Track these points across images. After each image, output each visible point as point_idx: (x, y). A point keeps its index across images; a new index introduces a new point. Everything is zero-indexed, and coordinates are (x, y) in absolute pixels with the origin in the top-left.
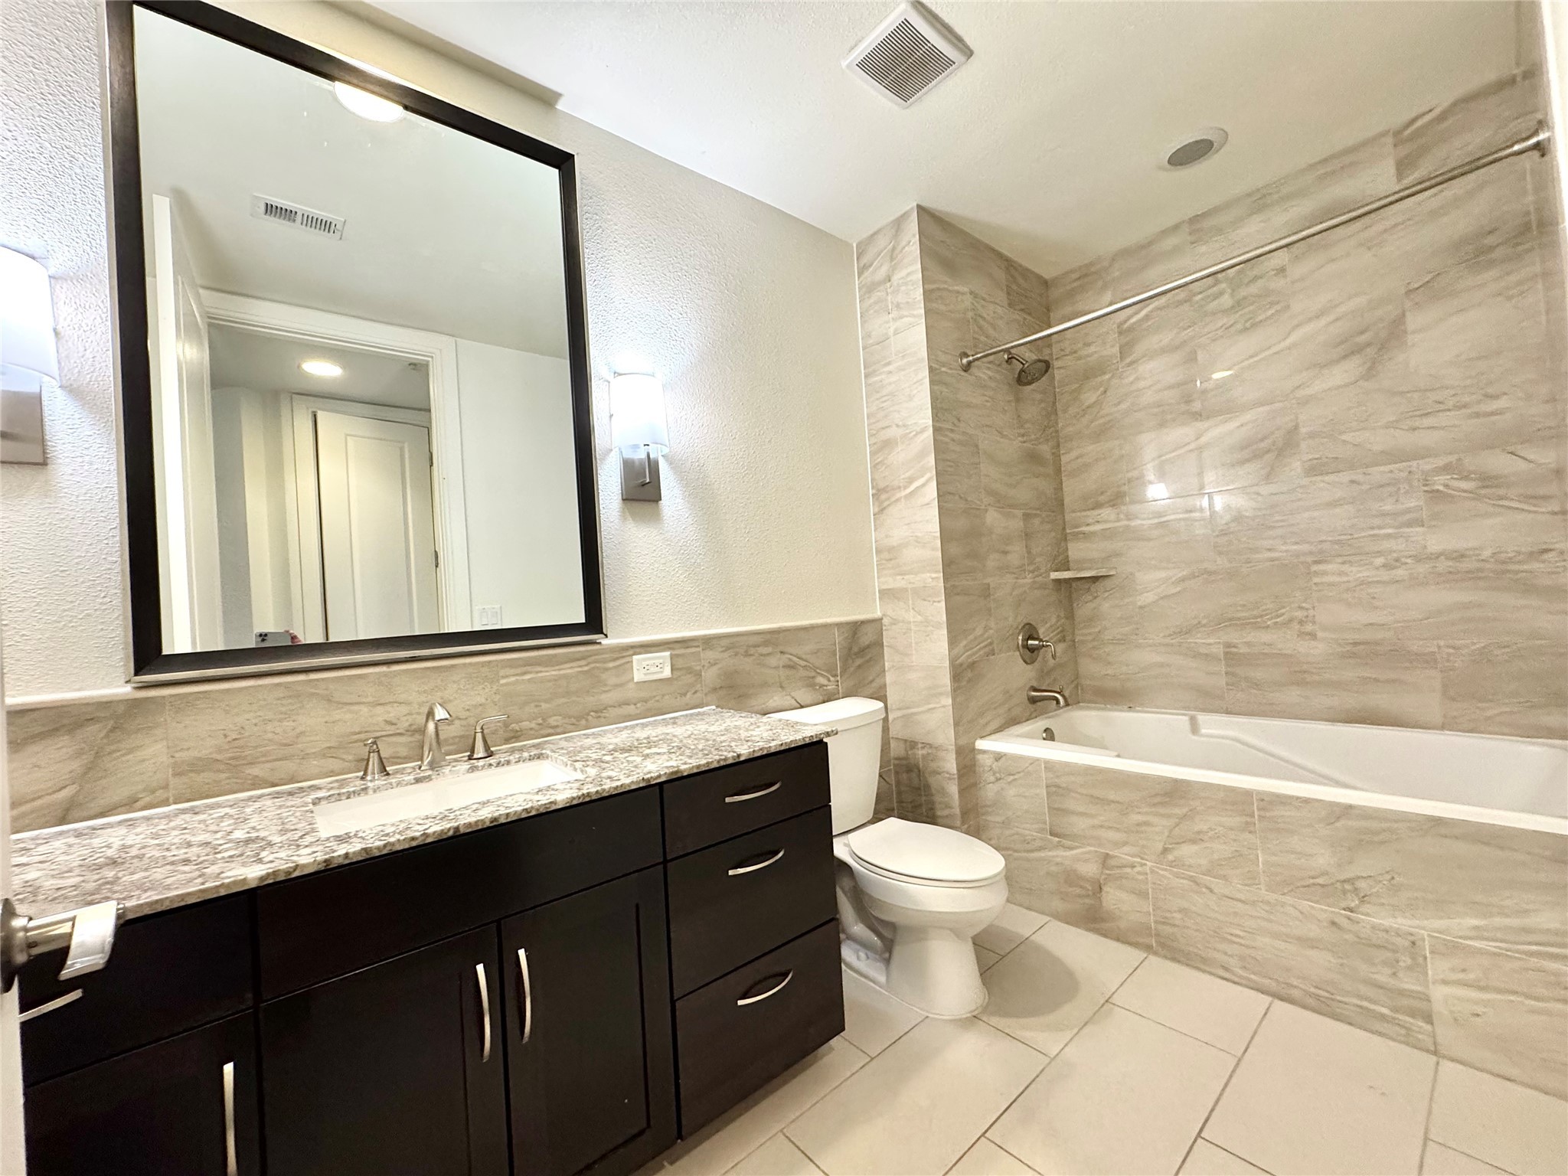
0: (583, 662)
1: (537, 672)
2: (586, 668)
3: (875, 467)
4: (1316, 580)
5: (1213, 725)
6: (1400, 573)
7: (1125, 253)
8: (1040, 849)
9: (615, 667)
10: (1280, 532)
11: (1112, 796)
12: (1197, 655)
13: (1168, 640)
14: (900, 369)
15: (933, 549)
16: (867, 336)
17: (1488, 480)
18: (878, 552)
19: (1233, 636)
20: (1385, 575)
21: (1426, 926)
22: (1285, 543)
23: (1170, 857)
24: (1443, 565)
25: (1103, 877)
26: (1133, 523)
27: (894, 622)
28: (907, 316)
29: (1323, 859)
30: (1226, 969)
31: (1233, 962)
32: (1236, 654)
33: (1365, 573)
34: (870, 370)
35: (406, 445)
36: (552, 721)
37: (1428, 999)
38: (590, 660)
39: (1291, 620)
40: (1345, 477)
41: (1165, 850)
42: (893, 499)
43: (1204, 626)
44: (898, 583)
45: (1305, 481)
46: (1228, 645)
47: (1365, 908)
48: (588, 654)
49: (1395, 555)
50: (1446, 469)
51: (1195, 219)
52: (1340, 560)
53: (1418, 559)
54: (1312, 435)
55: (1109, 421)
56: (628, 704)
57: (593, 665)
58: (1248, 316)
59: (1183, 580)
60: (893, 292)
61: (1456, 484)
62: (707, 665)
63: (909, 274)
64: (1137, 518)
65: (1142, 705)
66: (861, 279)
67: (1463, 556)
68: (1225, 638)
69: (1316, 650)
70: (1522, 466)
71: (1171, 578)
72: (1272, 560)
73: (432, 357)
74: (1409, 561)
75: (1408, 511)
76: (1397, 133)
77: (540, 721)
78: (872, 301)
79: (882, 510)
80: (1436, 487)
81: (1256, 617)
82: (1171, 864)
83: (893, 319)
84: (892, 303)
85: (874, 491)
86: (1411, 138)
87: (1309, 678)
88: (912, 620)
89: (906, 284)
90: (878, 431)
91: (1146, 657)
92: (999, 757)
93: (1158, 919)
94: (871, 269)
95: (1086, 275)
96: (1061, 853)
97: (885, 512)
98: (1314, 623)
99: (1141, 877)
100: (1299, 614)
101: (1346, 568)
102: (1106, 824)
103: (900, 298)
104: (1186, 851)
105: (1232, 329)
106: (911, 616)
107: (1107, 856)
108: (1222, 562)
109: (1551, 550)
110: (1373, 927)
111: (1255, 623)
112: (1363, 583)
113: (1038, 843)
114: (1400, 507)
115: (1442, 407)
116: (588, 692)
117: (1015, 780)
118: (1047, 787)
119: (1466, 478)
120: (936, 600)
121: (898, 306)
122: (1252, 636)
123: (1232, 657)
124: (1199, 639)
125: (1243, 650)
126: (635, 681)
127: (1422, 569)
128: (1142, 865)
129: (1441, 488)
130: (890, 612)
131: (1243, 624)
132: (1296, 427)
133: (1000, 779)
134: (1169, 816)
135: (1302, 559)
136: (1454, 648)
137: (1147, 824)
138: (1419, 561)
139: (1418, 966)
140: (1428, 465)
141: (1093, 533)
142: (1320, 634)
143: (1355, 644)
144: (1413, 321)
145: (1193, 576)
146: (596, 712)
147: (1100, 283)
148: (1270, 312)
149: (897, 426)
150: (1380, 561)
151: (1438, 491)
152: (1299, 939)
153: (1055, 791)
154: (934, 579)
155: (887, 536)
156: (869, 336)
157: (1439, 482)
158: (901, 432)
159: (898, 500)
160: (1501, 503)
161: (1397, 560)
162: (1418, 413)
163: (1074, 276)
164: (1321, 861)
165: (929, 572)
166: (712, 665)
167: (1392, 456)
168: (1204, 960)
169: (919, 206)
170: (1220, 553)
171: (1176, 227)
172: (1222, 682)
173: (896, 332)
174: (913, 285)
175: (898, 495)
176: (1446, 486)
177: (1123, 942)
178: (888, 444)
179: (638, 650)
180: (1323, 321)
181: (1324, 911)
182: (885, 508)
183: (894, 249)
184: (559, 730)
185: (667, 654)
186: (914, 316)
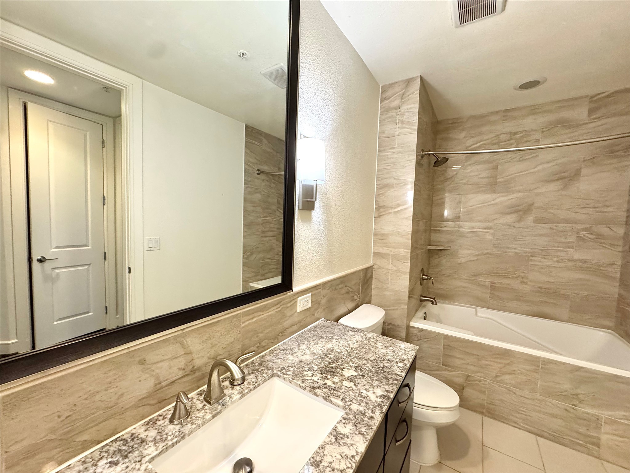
0: (278, 306)
1: (259, 316)
2: (279, 309)
3: (378, 195)
4: (530, 263)
5: (483, 313)
6: (561, 265)
7: (474, 117)
8: (437, 370)
9: (291, 306)
10: (519, 242)
11: (475, 352)
12: (480, 285)
13: (467, 278)
14: (399, 152)
15: (408, 239)
16: (381, 132)
17: (600, 237)
18: (375, 235)
19: (496, 280)
20: (557, 265)
21: (604, 414)
22: (521, 247)
23: (499, 379)
24: (578, 264)
25: (466, 384)
26: (461, 230)
27: (380, 268)
28: (407, 128)
29: (567, 386)
30: (515, 423)
31: (519, 421)
32: (495, 286)
33: (549, 263)
34: (382, 149)
35: (88, 133)
36: (263, 344)
37: (600, 439)
38: (281, 304)
39: (519, 276)
40: (548, 226)
41: (497, 376)
42: (387, 212)
43: (484, 274)
44: (385, 251)
45: (533, 224)
46: (492, 283)
47: (580, 405)
48: (280, 301)
49: (562, 258)
50: (586, 229)
51: (505, 111)
52: (541, 256)
53: (569, 260)
54: (538, 208)
55: (458, 186)
56: (294, 325)
57: (282, 306)
58: (521, 156)
59: (478, 255)
60: (401, 115)
61: (587, 235)
62: (323, 297)
63: (411, 108)
64: (463, 228)
65: (454, 301)
66: (383, 103)
67: (585, 262)
68: (492, 280)
69: (527, 288)
70: (611, 233)
71: (473, 254)
72: (515, 253)
73: (126, 88)
74: (566, 261)
75: (569, 242)
76: (592, 97)
77: (258, 345)
78: (387, 116)
79: (380, 216)
80: (580, 235)
81: (506, 274)
82: (498, 382)
83: (398, 127)
84: (399, 119)
85: (377, 207)
86: (596, 101)
87: (522, 298)
88: (390, 269)
89: (408, 112)
90: (382, 179)
91: (458, 283)
92: (421, 330)
93: (489, 402)
94: (389, 101)
95: (455, 123)
96: (446, 373)
97: (382, 217)
98: (527, 278)
99: (483, 385)
100: (522, 274)
101: (543, 260)
102: (470, 363)
103: (405, 118)
104: (506, 378)
105: (515, 160)
106: (390, 267)
107: (468, 376)
108: (495, 251)
109: (616, 264)
110: (584, 412)
111: (505, 276)
112: (549, 266)
113: (435, 368)
114: (566, 240)
115: (588, 206)
116: (279, 322)
117: (428, 341)
118: (444, 345)
119: (591, 234)
120: (406, 262)
121: (403, 122)
122: (503, 281)
123: (493, 287)
124: (481, 279)
125: (498, 285)
126: (298, 311)
127: (570, 264)
128: (485, 381)
129: (582, 236)
130: (378, 263)
131: (499, 275)
132: (533, 204)
133: (420, 339)
134: (500, 363)
135: (527, 254)
136: (576, 294)
137: (490, 365)
138: (569, 261)
139: (598, 427)
140: (579, 227)
141: (443, 231)
142: (529, 283)
143: (542, 288)
144: (584, 171)
145: (483, 254)
146: (281, 333)
147: (461, 128)
148: (530, 157)
149: (394, 179)
150: (555, 259)
151: (581, 237)
152: (550, 414)
153: (447, 347)
154: (406, 252)
155: (381, 228)
156: (384, 133)
157: (582, 234)
158: (395, 181)
159: (390, 213)
160: (602, 245)
161: (562, 259)
162: (580, 207)
163: (450, 122)
164: (565, 386)
165: (403, 248)
166: (324, 297)
167: (567, 221)
168: (506, 419)
169: (421, 76)
170: (496, 247)
171: (497, 112)
172: (488, 296)
173: (399, 134)
174: (413, 114)
175: (390, 211)
176: (584, 235)
177: (471, 410)
178: (387, 186)
179: (300, 294)
180: (551, 164)
181: (563, 405)
182: (381, 215)
183: (403, 94)
184: (266, 348)
185: (310, 294)
186: (411, 129)
